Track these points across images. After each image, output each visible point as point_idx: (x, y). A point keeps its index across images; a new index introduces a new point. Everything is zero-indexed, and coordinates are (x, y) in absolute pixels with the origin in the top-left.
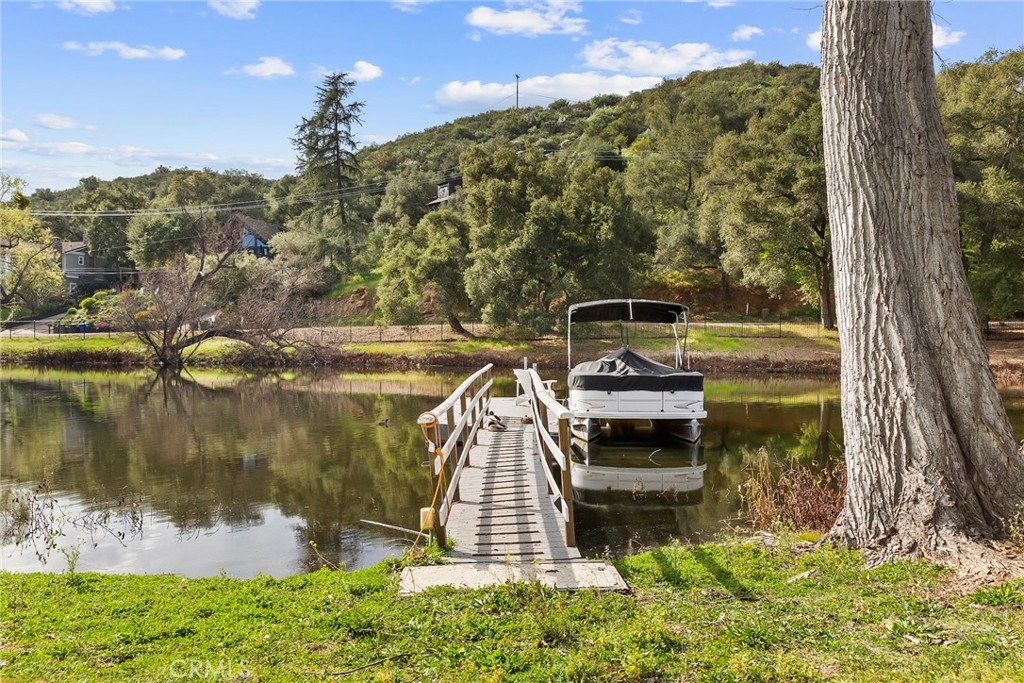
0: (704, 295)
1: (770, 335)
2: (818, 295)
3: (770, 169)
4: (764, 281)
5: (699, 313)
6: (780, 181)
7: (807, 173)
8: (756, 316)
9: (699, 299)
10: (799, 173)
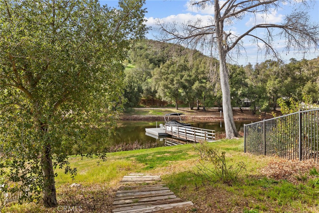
0: (148, 101)
1: (166, 111)
2: (175, 103)
3: (169, 78)
4: (167, 100)
5: (148, 105)
6: (171, 81)
7: (176, 80)
8: (160, 106)
9: (147, 102)
10: (175, 80)
